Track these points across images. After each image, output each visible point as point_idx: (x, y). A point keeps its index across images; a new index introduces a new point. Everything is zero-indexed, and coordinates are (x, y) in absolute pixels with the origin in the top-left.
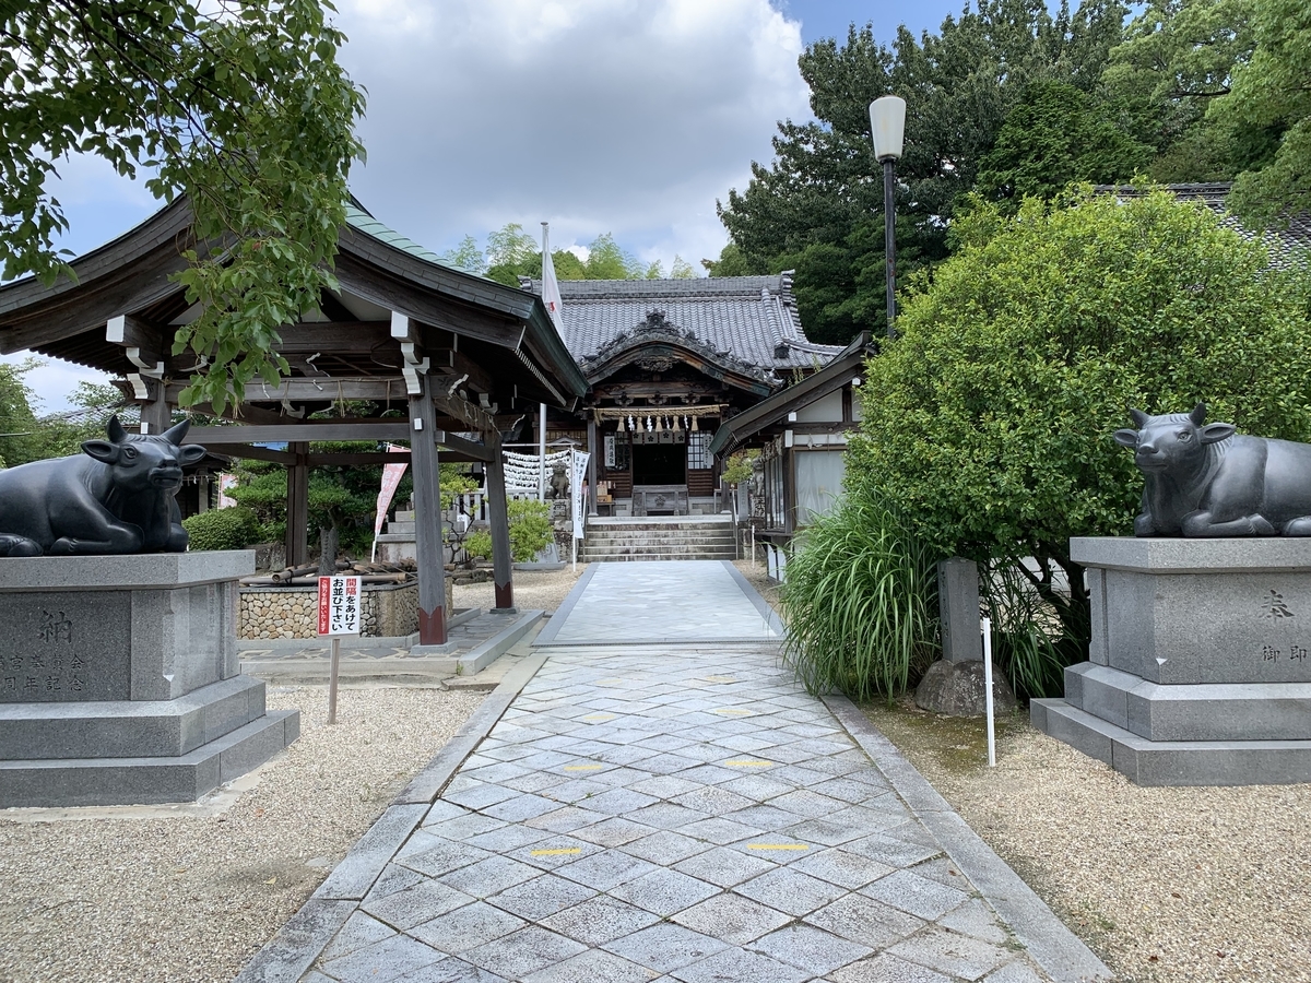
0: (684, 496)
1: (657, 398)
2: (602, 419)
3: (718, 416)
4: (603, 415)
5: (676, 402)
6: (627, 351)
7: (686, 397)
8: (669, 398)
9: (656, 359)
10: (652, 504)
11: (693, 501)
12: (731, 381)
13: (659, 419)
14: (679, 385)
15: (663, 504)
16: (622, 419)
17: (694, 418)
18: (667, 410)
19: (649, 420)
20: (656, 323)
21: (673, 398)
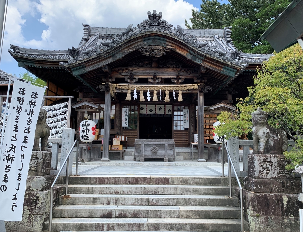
0: (171, 147)
1: (155, 78)
2: (116, 91)
3: (196, 92)
4: (116, 88)
5: (168, 81)
6: (133, 40)
7: (175, 79)
8: (162, 79)
9: (154, 48)
10: (148, 153)
11: (177, 150)
12: (207, 65)
13: (155, 92)
14: (170, 70)
15: (156, 153)
16: (129, 92)
17: (180, 92)
18: (162, 87)
19: (148, 93)
20: (155, 22)
21: (166, 79)
